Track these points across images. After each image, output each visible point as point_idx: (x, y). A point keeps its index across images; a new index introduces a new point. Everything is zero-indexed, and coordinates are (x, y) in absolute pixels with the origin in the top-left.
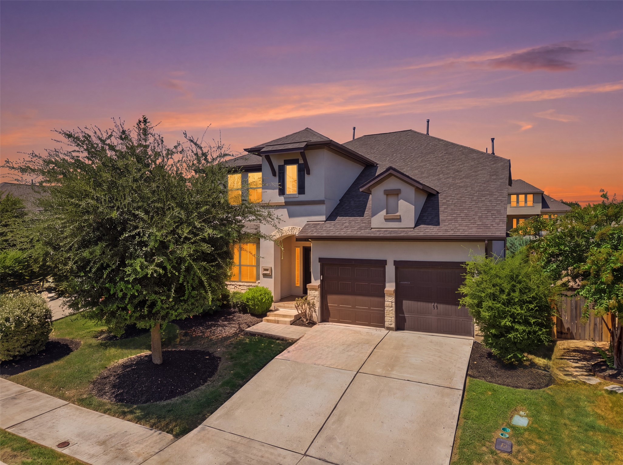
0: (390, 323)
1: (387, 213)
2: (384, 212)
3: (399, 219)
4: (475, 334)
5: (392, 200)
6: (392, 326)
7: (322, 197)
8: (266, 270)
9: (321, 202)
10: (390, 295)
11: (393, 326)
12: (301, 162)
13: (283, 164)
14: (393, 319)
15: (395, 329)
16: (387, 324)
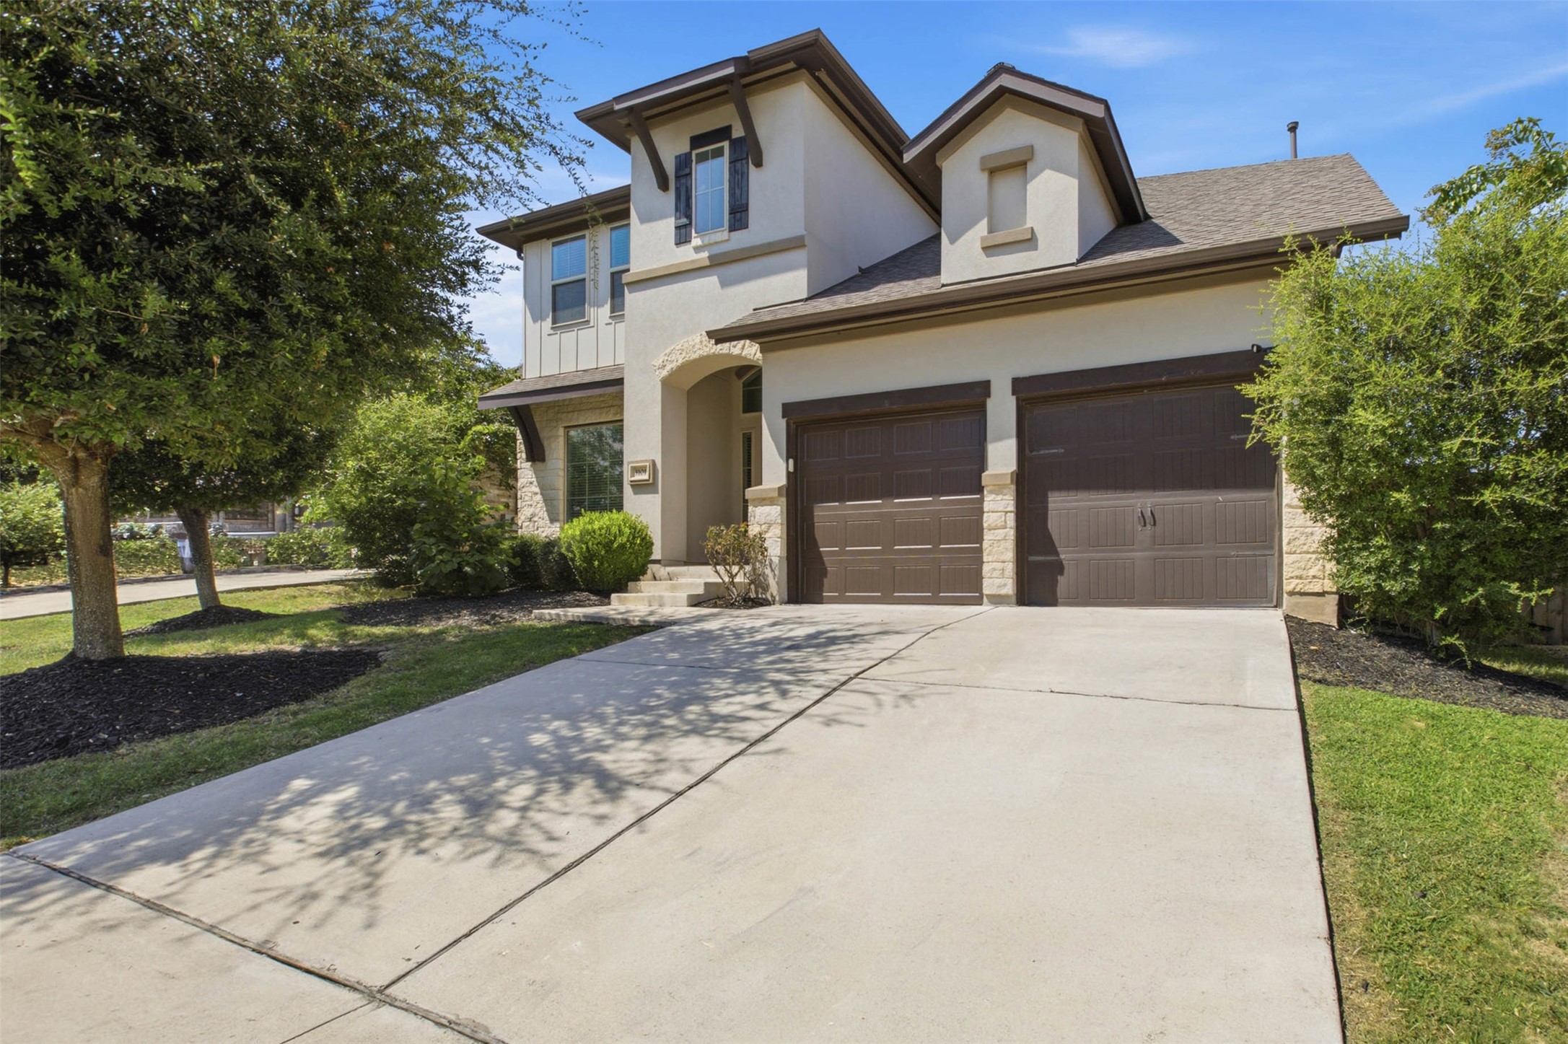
0: (998, 581)
1: (991, 231)
2: (982, 228)
3: (1030, 242)
4: (1287, 587)
5: (1006, 185)
6: (1004, 591)
7: (797, 229)
8: (640, 470)
9: (796, 244)
10: (999, 490)
11: (1009, 588)
12: (738, 132)
13: (686, 148)
14: (1010, 568)
15: (1014, 599)
16: (987, 588)
